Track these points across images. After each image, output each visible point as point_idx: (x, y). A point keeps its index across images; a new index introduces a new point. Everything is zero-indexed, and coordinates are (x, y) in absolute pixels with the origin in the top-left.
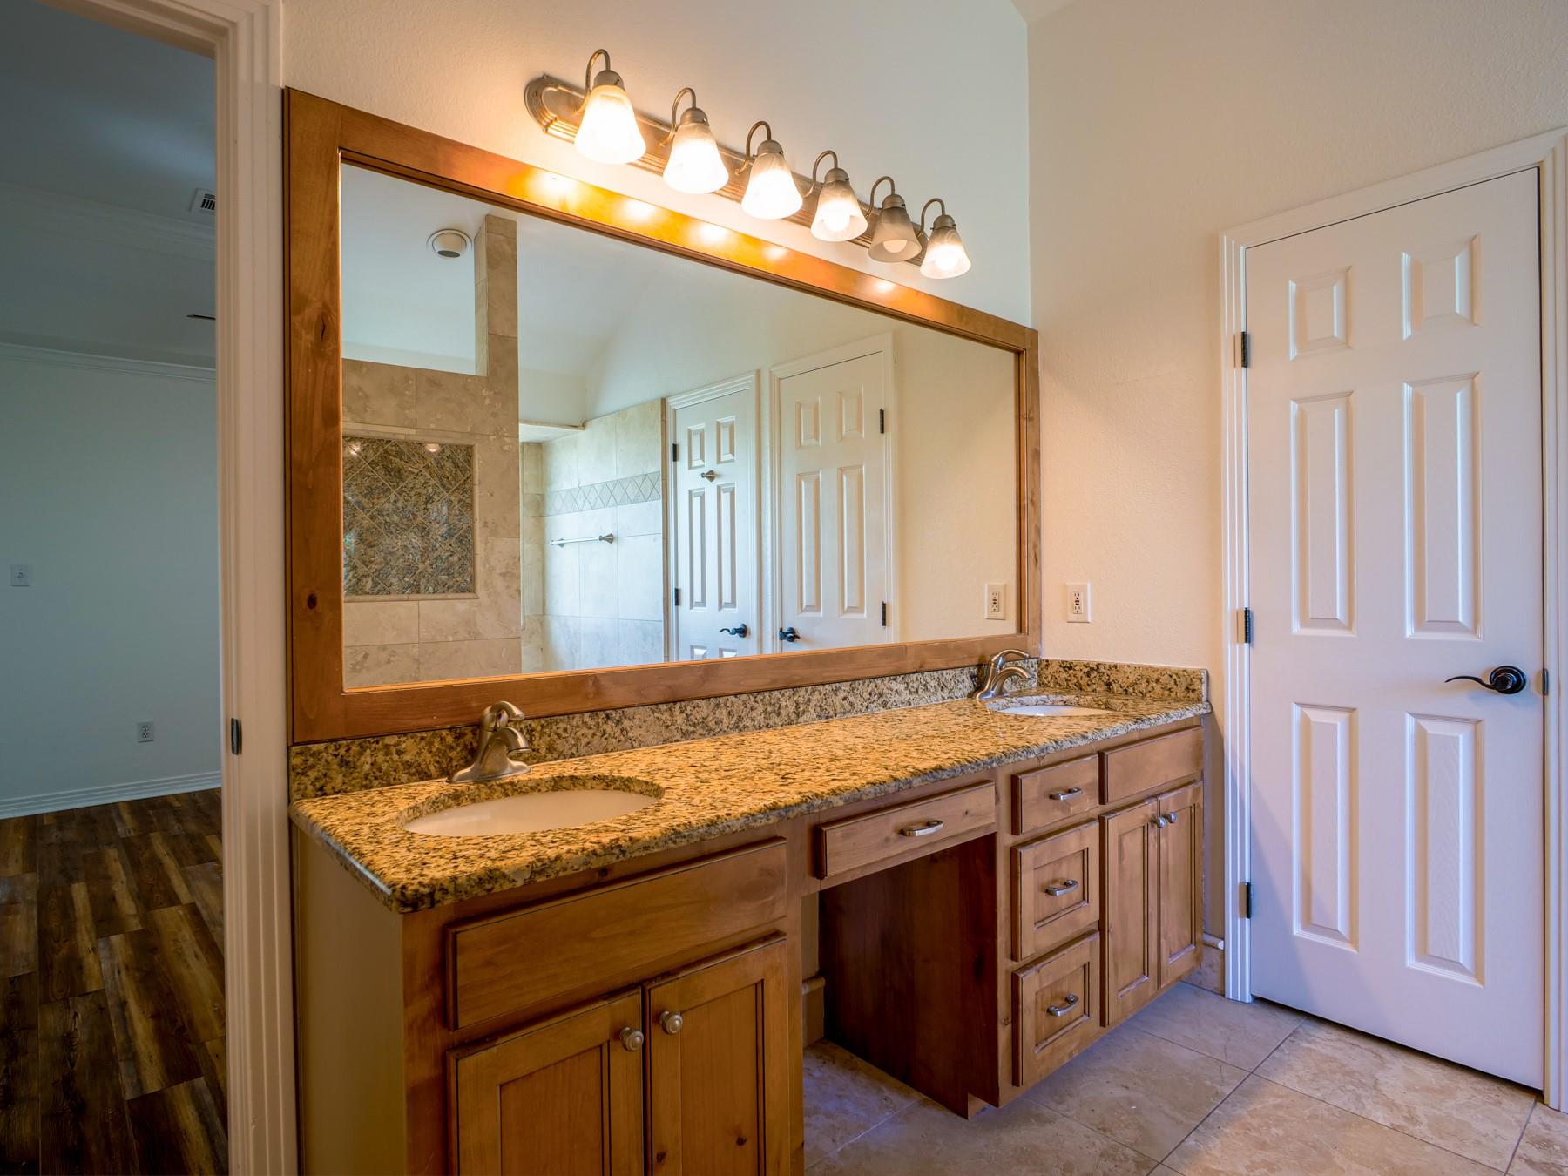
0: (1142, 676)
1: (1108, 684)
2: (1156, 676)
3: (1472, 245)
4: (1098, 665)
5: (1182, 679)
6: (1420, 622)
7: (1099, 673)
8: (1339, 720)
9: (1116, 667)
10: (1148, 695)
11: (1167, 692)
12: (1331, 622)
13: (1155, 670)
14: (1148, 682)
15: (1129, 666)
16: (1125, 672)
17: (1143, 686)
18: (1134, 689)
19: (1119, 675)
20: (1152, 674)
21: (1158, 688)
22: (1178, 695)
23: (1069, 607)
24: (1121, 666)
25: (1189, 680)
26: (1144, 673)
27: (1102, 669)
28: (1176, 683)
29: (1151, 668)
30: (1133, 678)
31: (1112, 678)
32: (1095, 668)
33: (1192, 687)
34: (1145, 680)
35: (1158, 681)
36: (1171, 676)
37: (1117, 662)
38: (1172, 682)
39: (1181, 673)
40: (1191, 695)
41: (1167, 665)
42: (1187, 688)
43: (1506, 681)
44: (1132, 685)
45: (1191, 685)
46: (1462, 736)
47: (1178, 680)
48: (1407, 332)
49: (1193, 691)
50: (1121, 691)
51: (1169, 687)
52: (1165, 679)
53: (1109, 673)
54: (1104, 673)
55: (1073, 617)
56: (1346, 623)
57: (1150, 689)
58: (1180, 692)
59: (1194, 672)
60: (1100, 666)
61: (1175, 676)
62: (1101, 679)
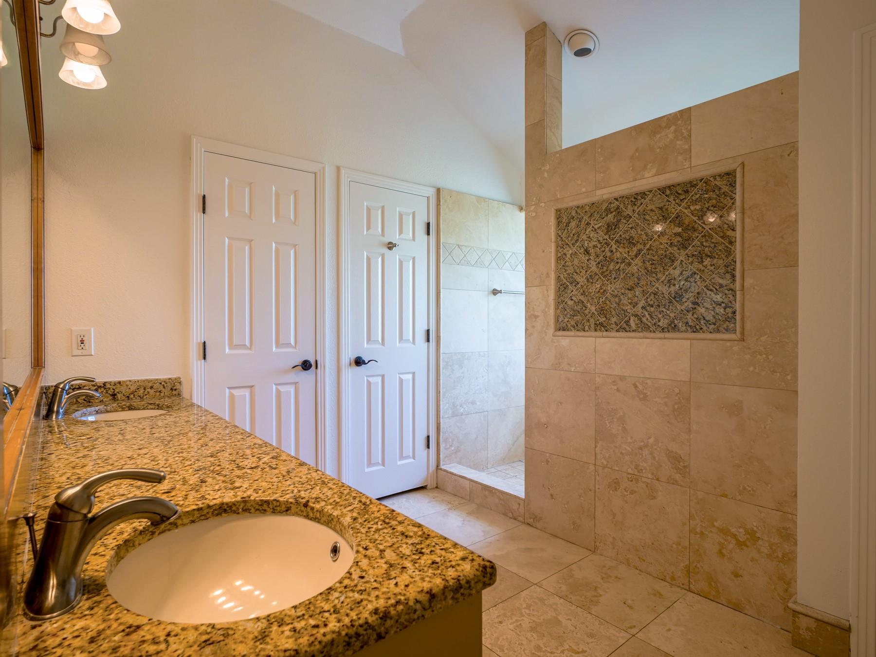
0: (140, 386)
1: (114, 395)
2: (150, 385)
3: (295, 192)
4: (105, 384)
5: (169, 384)
6: (278, 345)
7: (105, 389)
8: (246, 393)
9: (119, 383)
10: (145, 397)
11: (158, 393)
12: (243, 346)
13: (149, 381)
14: (144, 389)
15: (130, 381)
16: (127, 385)
17: (141, 392)
18: (134, 395)
19: (122, 388)
20: (147, 384)
21: (152, 392)
22: (166, 394)
23: (75, 346)
24: (124, 382)
25: (173, 384)
26: (141, 384)
27: (108, 386)
28: (164, 387)
29: (147, 380)
30: (133, 388)
31: (117, 391)
32: (103, 385)
33: (175, 388)
34: (143, 388)
35: (152, 387)
36: (161, 383)
37: (120, 380)
38: (162, 387)
39: (168, 381)
40: (174, 392)
41: (157, 378)
42: (172, 389)
43: (306, 365)
44: (132, 393)
45: (174, 387)
46: (292, 389)
47: (165, 385)
48: (274, 221)
49: (175, 390)
50: (124, 398)
51: (159, 390)
52: (155, 386)
53: (114, 388)
54: (110, 388)
55: (79, 352)
56: (249, 347)
57: (146, 393)
58: (167, 392)
59: (176, 379)
60: (107, 384)
61: (163, 383)
62: (107, 393)
